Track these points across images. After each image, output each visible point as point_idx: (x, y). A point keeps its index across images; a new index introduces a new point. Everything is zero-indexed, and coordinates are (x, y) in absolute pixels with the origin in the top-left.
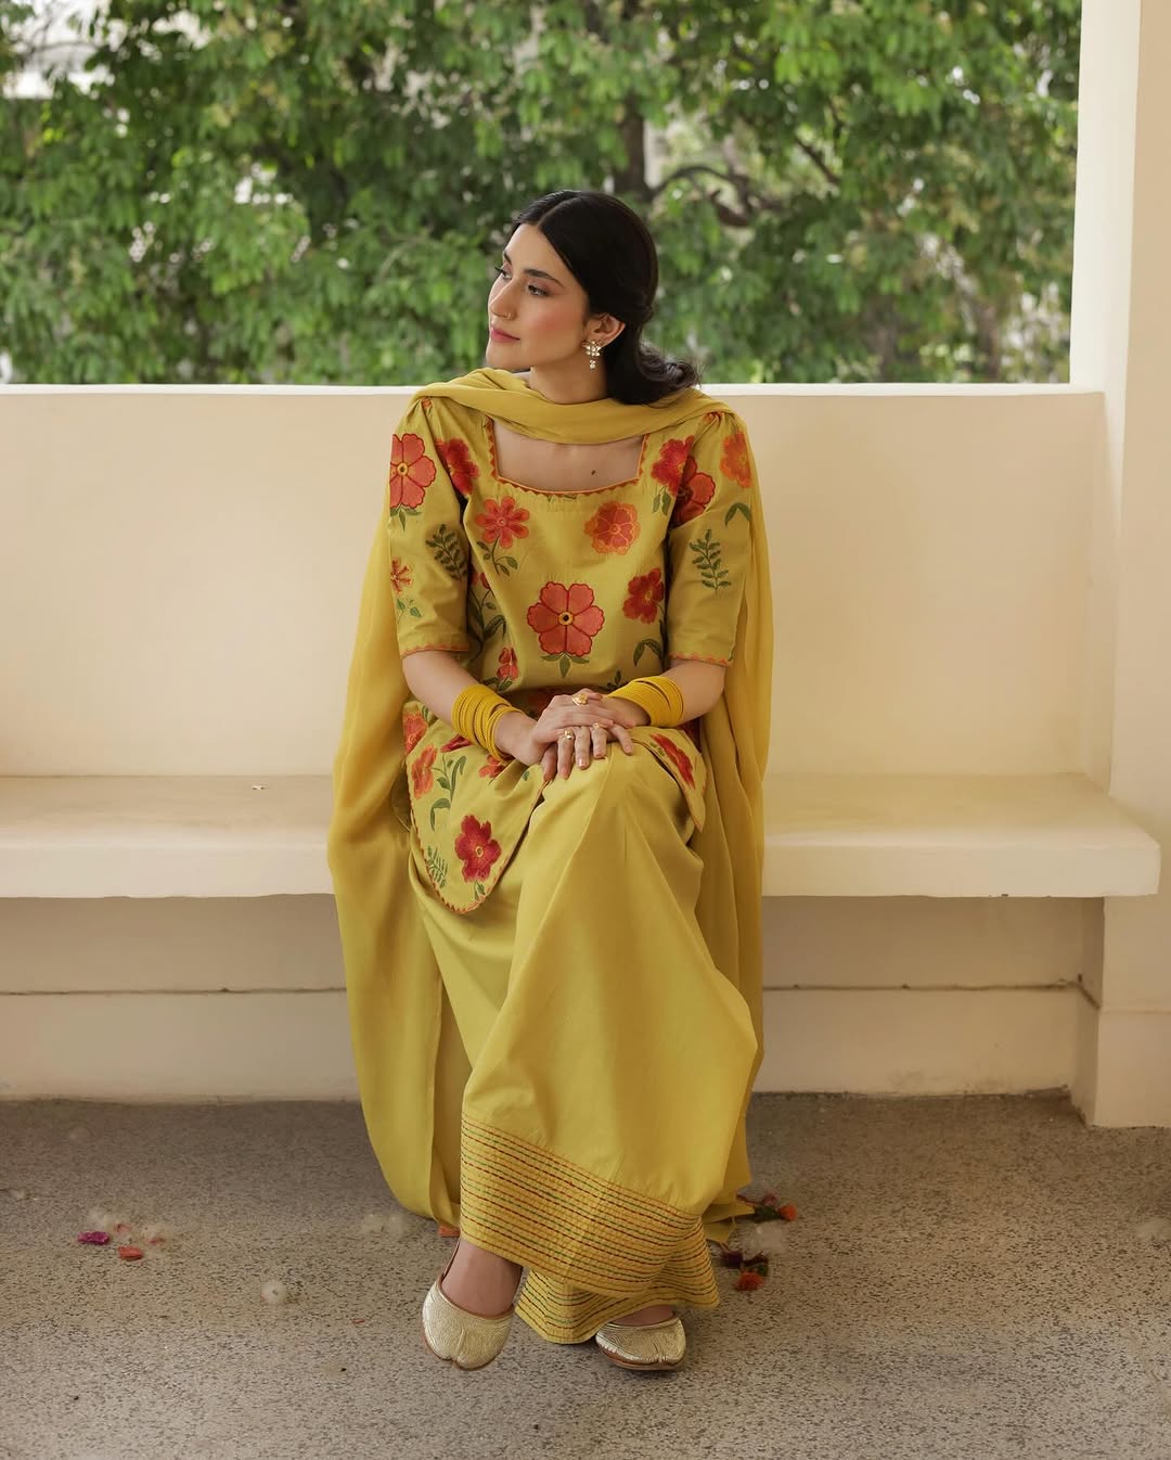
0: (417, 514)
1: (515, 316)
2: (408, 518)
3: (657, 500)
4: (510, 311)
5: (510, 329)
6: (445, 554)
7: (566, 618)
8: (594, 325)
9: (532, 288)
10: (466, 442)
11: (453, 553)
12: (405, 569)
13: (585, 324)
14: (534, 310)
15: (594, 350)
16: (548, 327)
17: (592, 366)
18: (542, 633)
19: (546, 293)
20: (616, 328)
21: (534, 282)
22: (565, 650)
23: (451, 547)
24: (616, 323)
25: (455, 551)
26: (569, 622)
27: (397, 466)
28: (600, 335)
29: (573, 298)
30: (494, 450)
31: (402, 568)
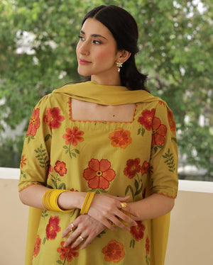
1: (89, 54)
3: (139, 130)
4: (86, 52)
5: (87, 59)
7: (99, 173)
8: (120, 54)
9: (94, 42)
10: (60, 108)
11: (44, 157)
13: (116, 54)
14: (96, 50)
15: (120, 64)
16: (102, 57)
17: (119, 71)
18: (89, 180)
19: (101, 43)
20: (128, 55)
21: (96, 39)
22: (98, 187)
23: (44, 154)
24: (127, 53)
28: (122, 58)
29: (111, 44)
30: (70, 110)
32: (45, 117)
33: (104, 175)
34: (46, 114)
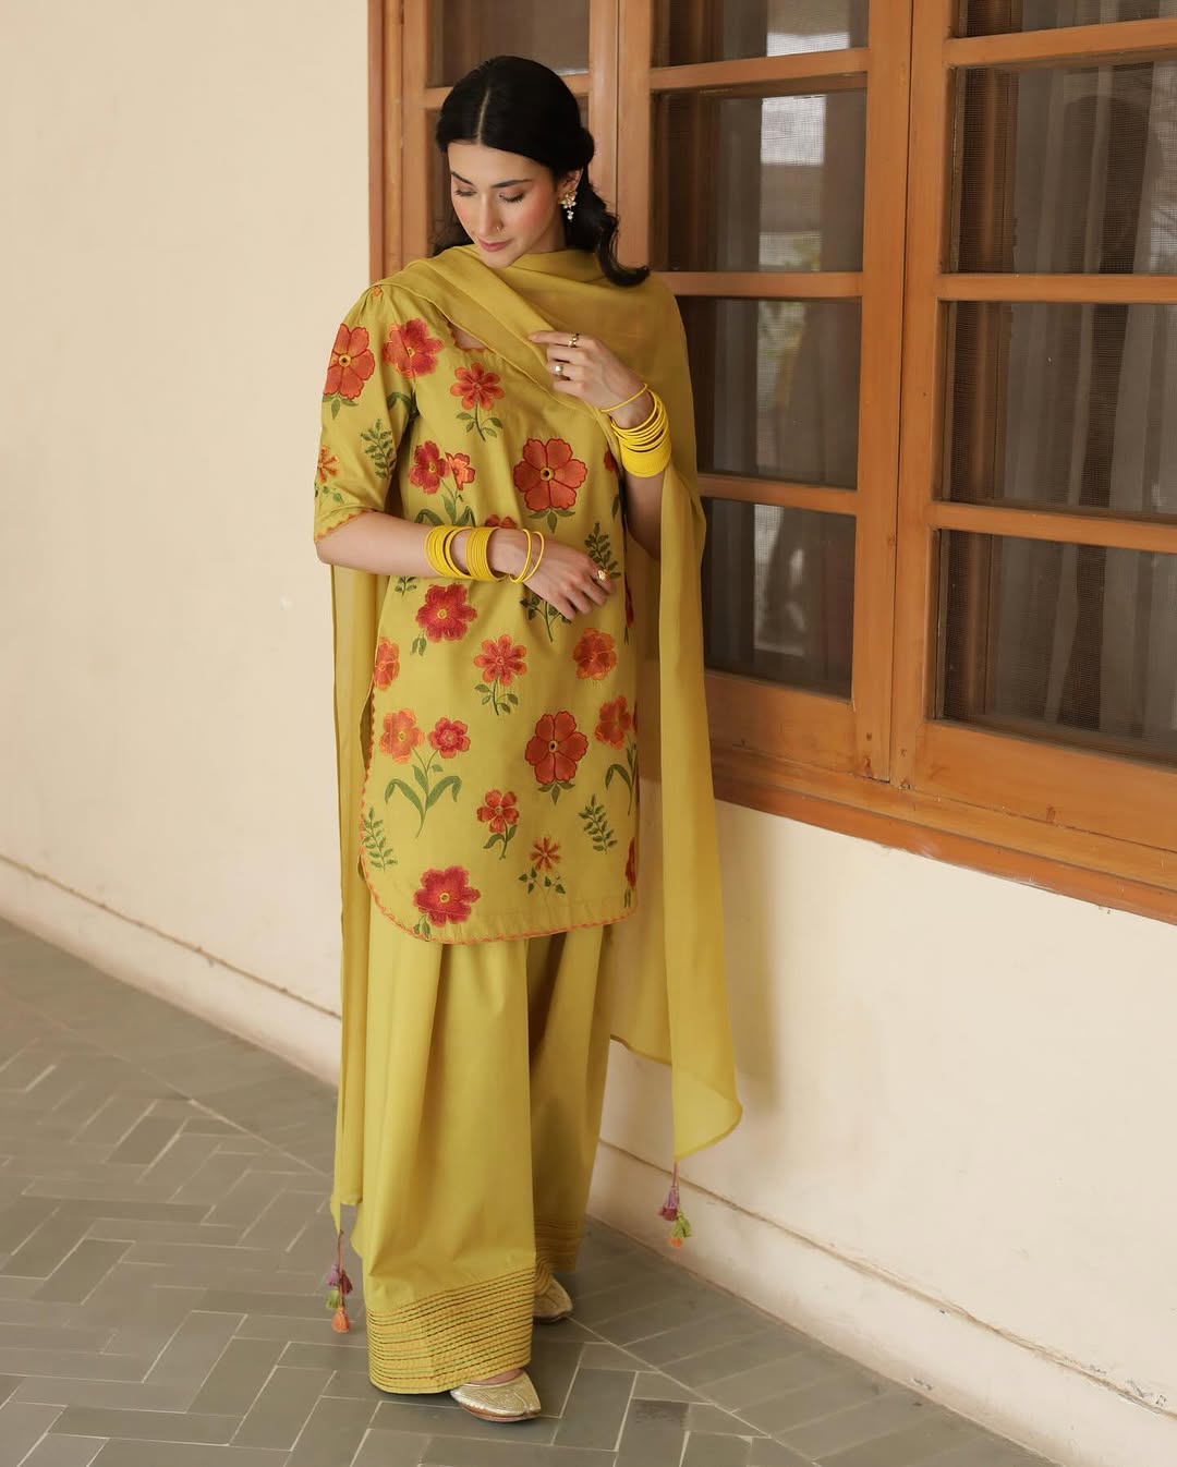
0: (354, 405)
2: (343, 408)
6: (378, 451)
12: (333, 459)
25: (388, 449)
26: (550, 477)
27: (340, 355)
31: (330, 457)
32: (384, 350)
33: (560, 476)
34: (388, 340)
